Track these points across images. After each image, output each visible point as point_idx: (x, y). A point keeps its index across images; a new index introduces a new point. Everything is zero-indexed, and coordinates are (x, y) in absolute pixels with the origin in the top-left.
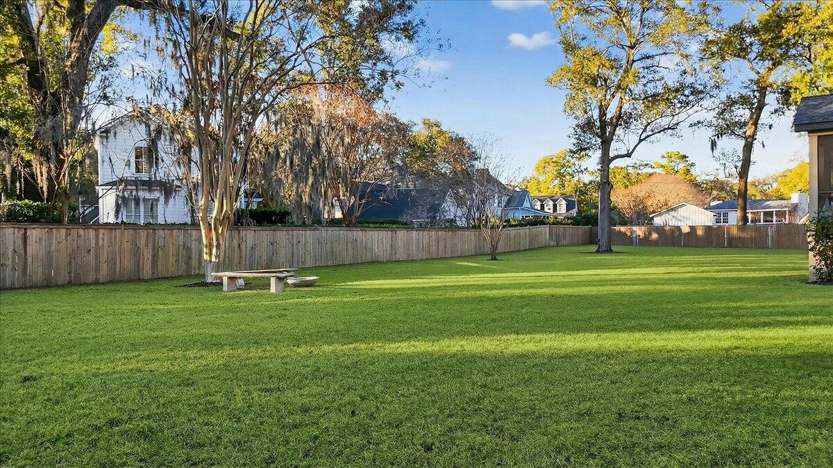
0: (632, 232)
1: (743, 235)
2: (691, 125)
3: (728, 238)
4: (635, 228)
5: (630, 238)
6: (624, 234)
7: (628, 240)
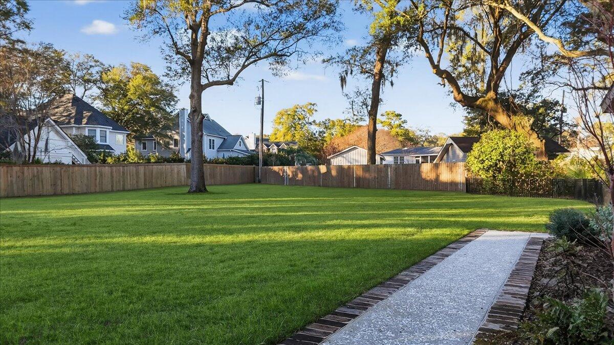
0: (284, 171)
1: (367, 175)
2: (324, 61)
3: (356, 178)
4: (286, 168)
5: (282, 177)
6: (278, 173)
7: (280, 180)
